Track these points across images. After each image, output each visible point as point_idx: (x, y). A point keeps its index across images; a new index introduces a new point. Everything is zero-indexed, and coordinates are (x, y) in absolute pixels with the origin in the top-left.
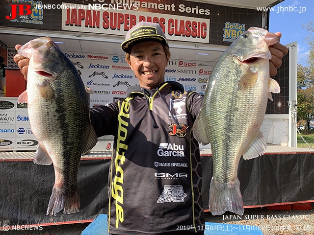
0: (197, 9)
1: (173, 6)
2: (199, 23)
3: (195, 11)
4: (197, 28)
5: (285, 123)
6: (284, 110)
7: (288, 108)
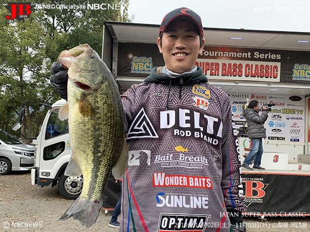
0: (270, 55)
1: (249, 54)
2: (271, 66)
3: (268, 56)
4: (269, 70)
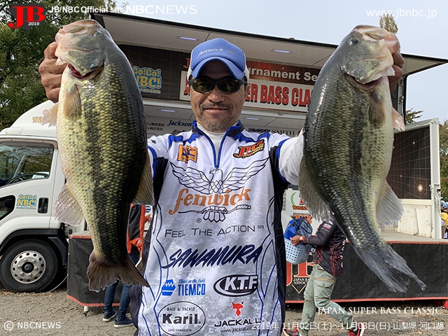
1: (298, 74)
5: (428, 210)
6: (426, 194)
7: (430, 192)
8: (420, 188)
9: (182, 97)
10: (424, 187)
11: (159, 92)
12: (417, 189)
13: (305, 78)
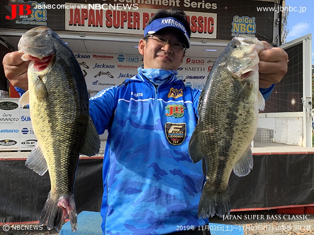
1: (178, 1)
2: (206, 18)
3: (201, 5)
4: (203, 23)
5: (299, 122)
6: (298, 107)
7: (302, 105)
8: (293, 102)
9: (68, 27)
10: (296, 101)
11: (45, 24)
12: (291, 102)
13: (185, 5)
